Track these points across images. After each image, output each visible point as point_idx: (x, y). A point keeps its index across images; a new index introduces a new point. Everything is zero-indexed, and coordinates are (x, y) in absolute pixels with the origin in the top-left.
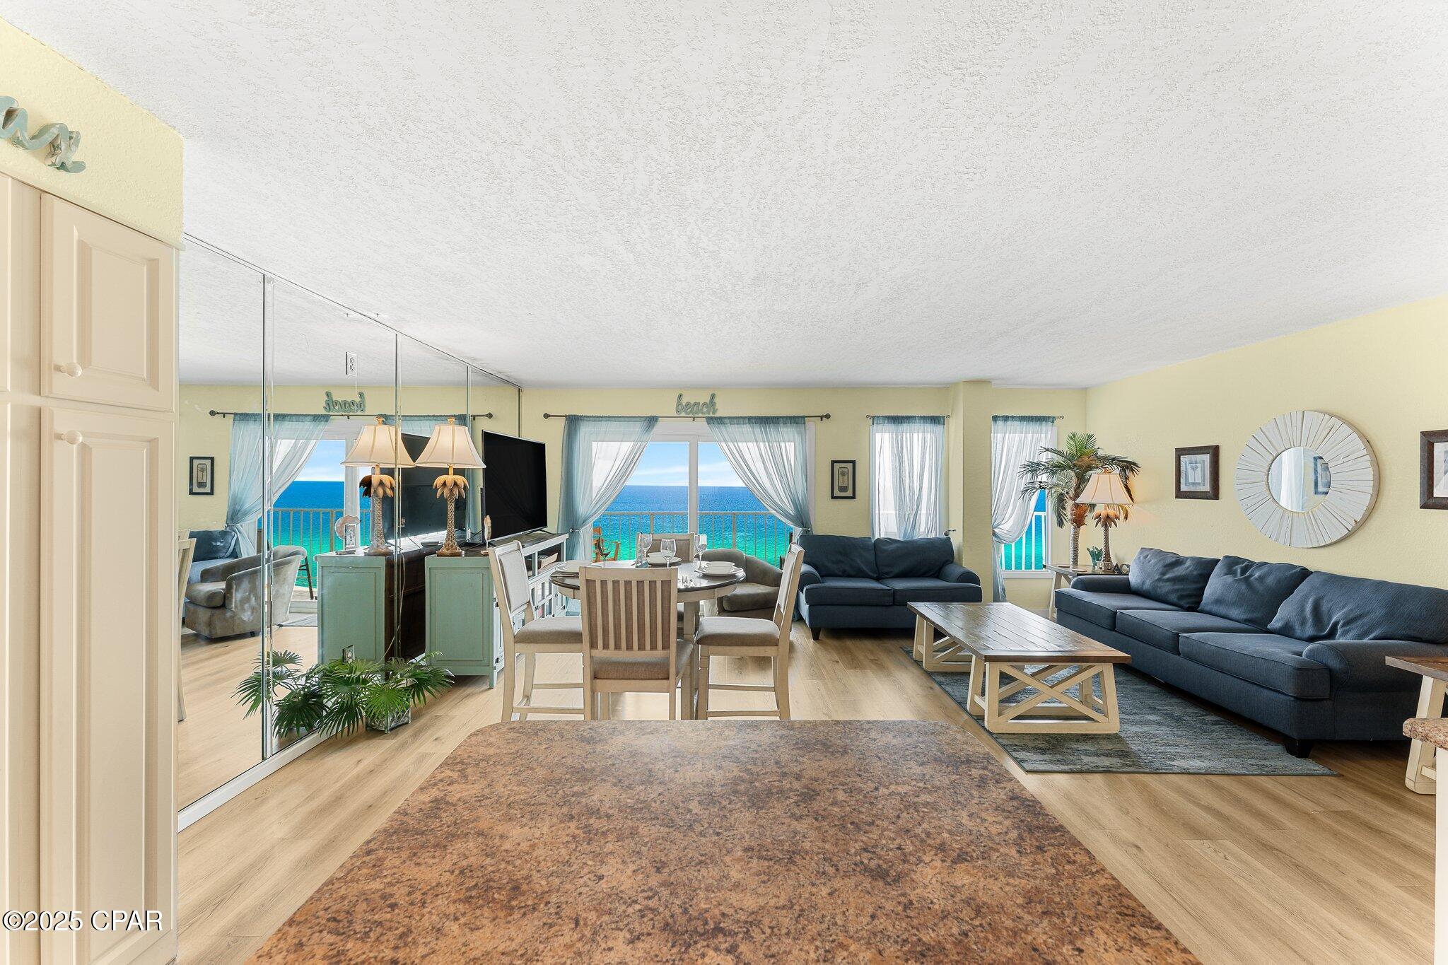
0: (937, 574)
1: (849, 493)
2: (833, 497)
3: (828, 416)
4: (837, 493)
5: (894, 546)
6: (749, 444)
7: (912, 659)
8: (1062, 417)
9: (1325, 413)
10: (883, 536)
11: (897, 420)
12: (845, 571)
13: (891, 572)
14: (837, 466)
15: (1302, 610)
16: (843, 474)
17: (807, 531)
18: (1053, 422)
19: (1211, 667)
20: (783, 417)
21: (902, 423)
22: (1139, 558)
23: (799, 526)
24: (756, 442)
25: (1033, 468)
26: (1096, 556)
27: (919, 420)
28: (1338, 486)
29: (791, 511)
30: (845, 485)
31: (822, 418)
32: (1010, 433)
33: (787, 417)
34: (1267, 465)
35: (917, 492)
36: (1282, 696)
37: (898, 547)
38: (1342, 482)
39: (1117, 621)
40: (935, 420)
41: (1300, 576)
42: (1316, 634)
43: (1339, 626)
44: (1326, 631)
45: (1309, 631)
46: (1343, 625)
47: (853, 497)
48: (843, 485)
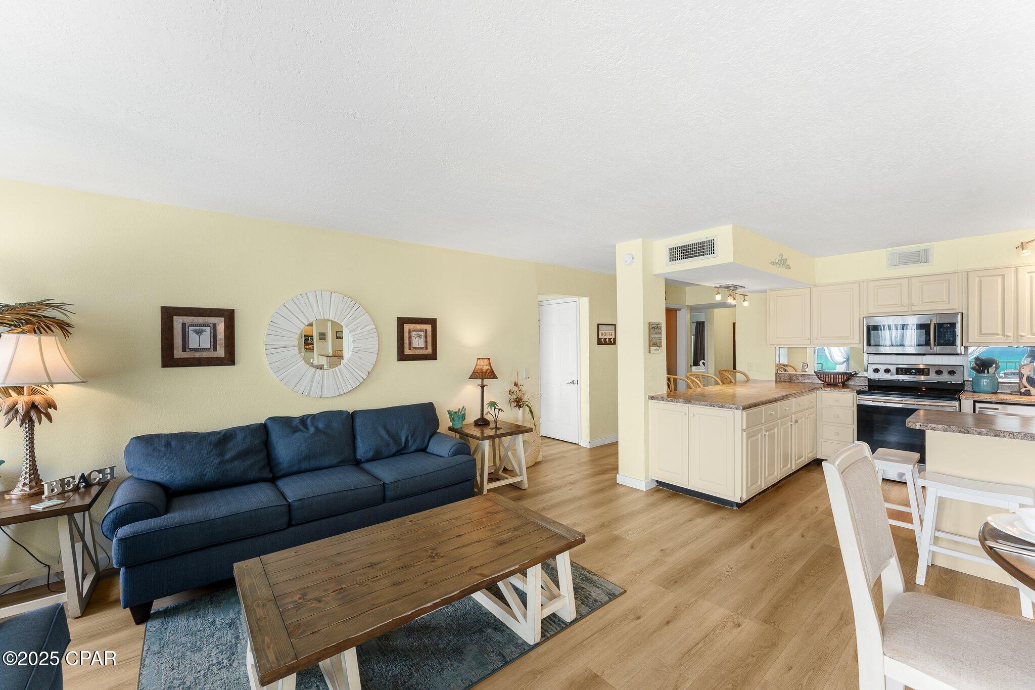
28: (357, 349)
41: (352, 417)
42: (398, 449)
43: (409, 438)
44: (403, 445)
45: (394, 449)
46: (412, 436)
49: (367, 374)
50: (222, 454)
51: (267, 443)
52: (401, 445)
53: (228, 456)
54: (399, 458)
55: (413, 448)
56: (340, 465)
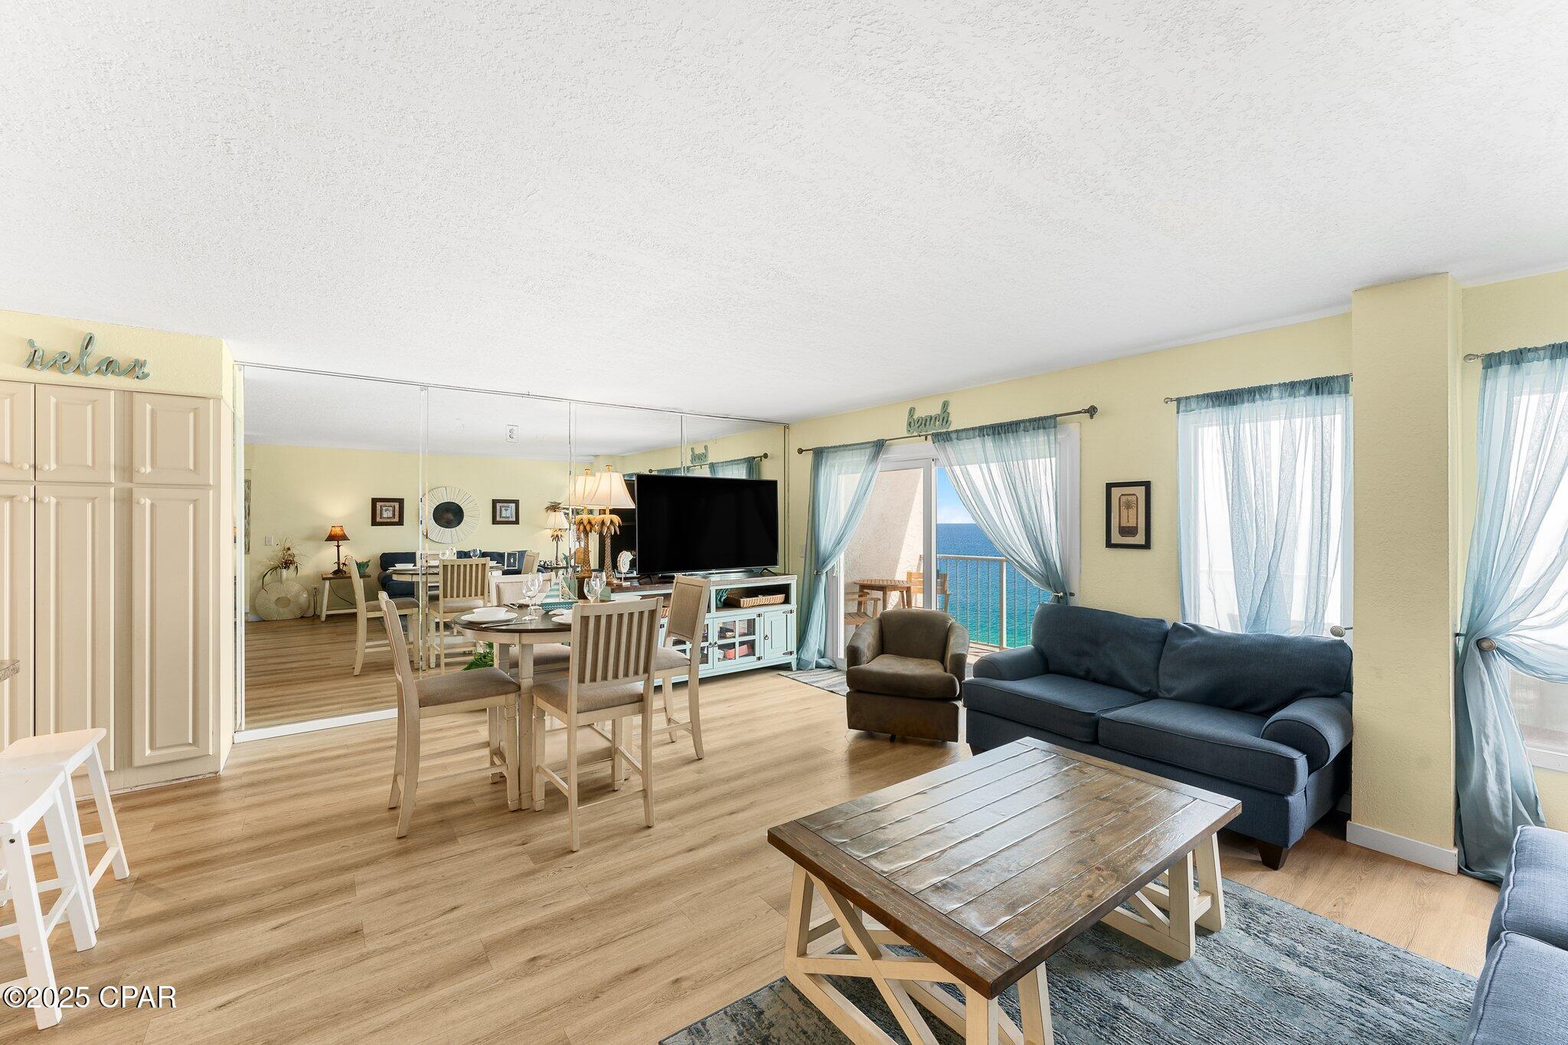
1: (1140, 539)
2: (1109, 544)
3: (1092, 411)
4: (1116, 538)
6: (978, 465)
11: (1228, 398)
14: (1116, 492)
16: (1128, 506)
17: (1058, 598)
20: (1022, 421)
30: (1132, 524)
31: (1083, 414)
33: (1031, 420)
47: (1147, 545)
48: (1128, 525)
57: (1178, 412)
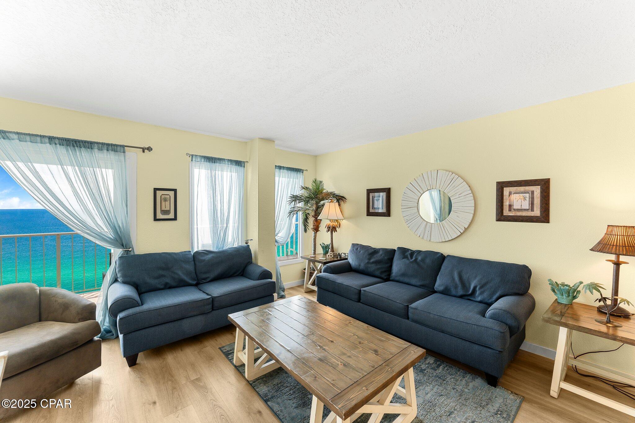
0: (242, 273)
1: (172, 216)
2: (156, 220)
3: (150, 149)
4: (159, 216)
5: (210, 256)
6: (50, 166)
7: (233, 364)
8: (307, 170)
9: (447, 171)
10: (200, 249)
11: (211, 160)
12: (166, 284)
13: (208, 277)
14: (159, 193)
15: (453, 279)
16: (165, 200)
17: (127, 252)
18: (303, 173)
19: (435, 329)
20: (98, 143)
21: (215, 163)
22: (353, 250)
23: (118, 247)
24: (62, 165)
25: (295, 198)
26: (326, 248)
27: (228, 162)
28: (456, 210)
29: (110, 234)
30: (168, 209)
31: (144, 150)
32: (282, 177)
33: (103, 144)
34: (418, 198)
35: (226, 214)
36: (489, 350)
37: (213, 257)
38: (458, 208)
39: (362, 296)
40: (239, 163)
41: (442, 258)
42: (464, 293)
43: (477, 289)
44: (470, 292)
45: (460, 292)
46: (480, 288)
47: (175, 219)
48: (165, 209)
49: (464, 229)
50: (369, 259)
51: (391, 260)
52: (469, 291)
53: (372, 260)
54: (463, 301)
55: (479, 299)
56: (421, 287)
57: (192, 161)
